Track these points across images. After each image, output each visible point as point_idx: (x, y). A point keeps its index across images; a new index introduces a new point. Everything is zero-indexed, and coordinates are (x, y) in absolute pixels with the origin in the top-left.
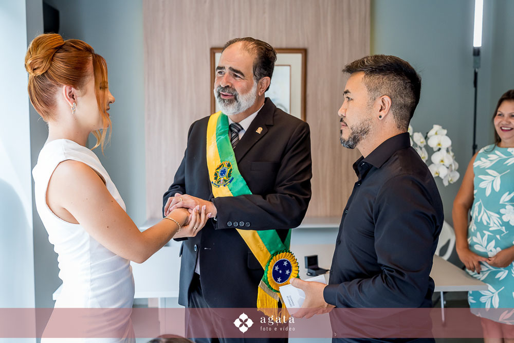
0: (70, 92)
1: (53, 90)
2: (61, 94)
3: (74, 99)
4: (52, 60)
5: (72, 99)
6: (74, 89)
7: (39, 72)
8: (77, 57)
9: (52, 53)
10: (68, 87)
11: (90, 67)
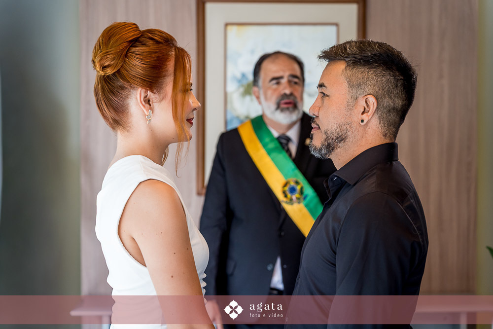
0: (146, 97)
1: (125, 93)
2: (135, 99)
3: (150, 105)
4: (126, 56)
5: (147, 106)
6: (152, 94)
7: (109, 72)
8: (156, 52)
9: (126, 47)
10: (143, 91)
11: (171, 65)
